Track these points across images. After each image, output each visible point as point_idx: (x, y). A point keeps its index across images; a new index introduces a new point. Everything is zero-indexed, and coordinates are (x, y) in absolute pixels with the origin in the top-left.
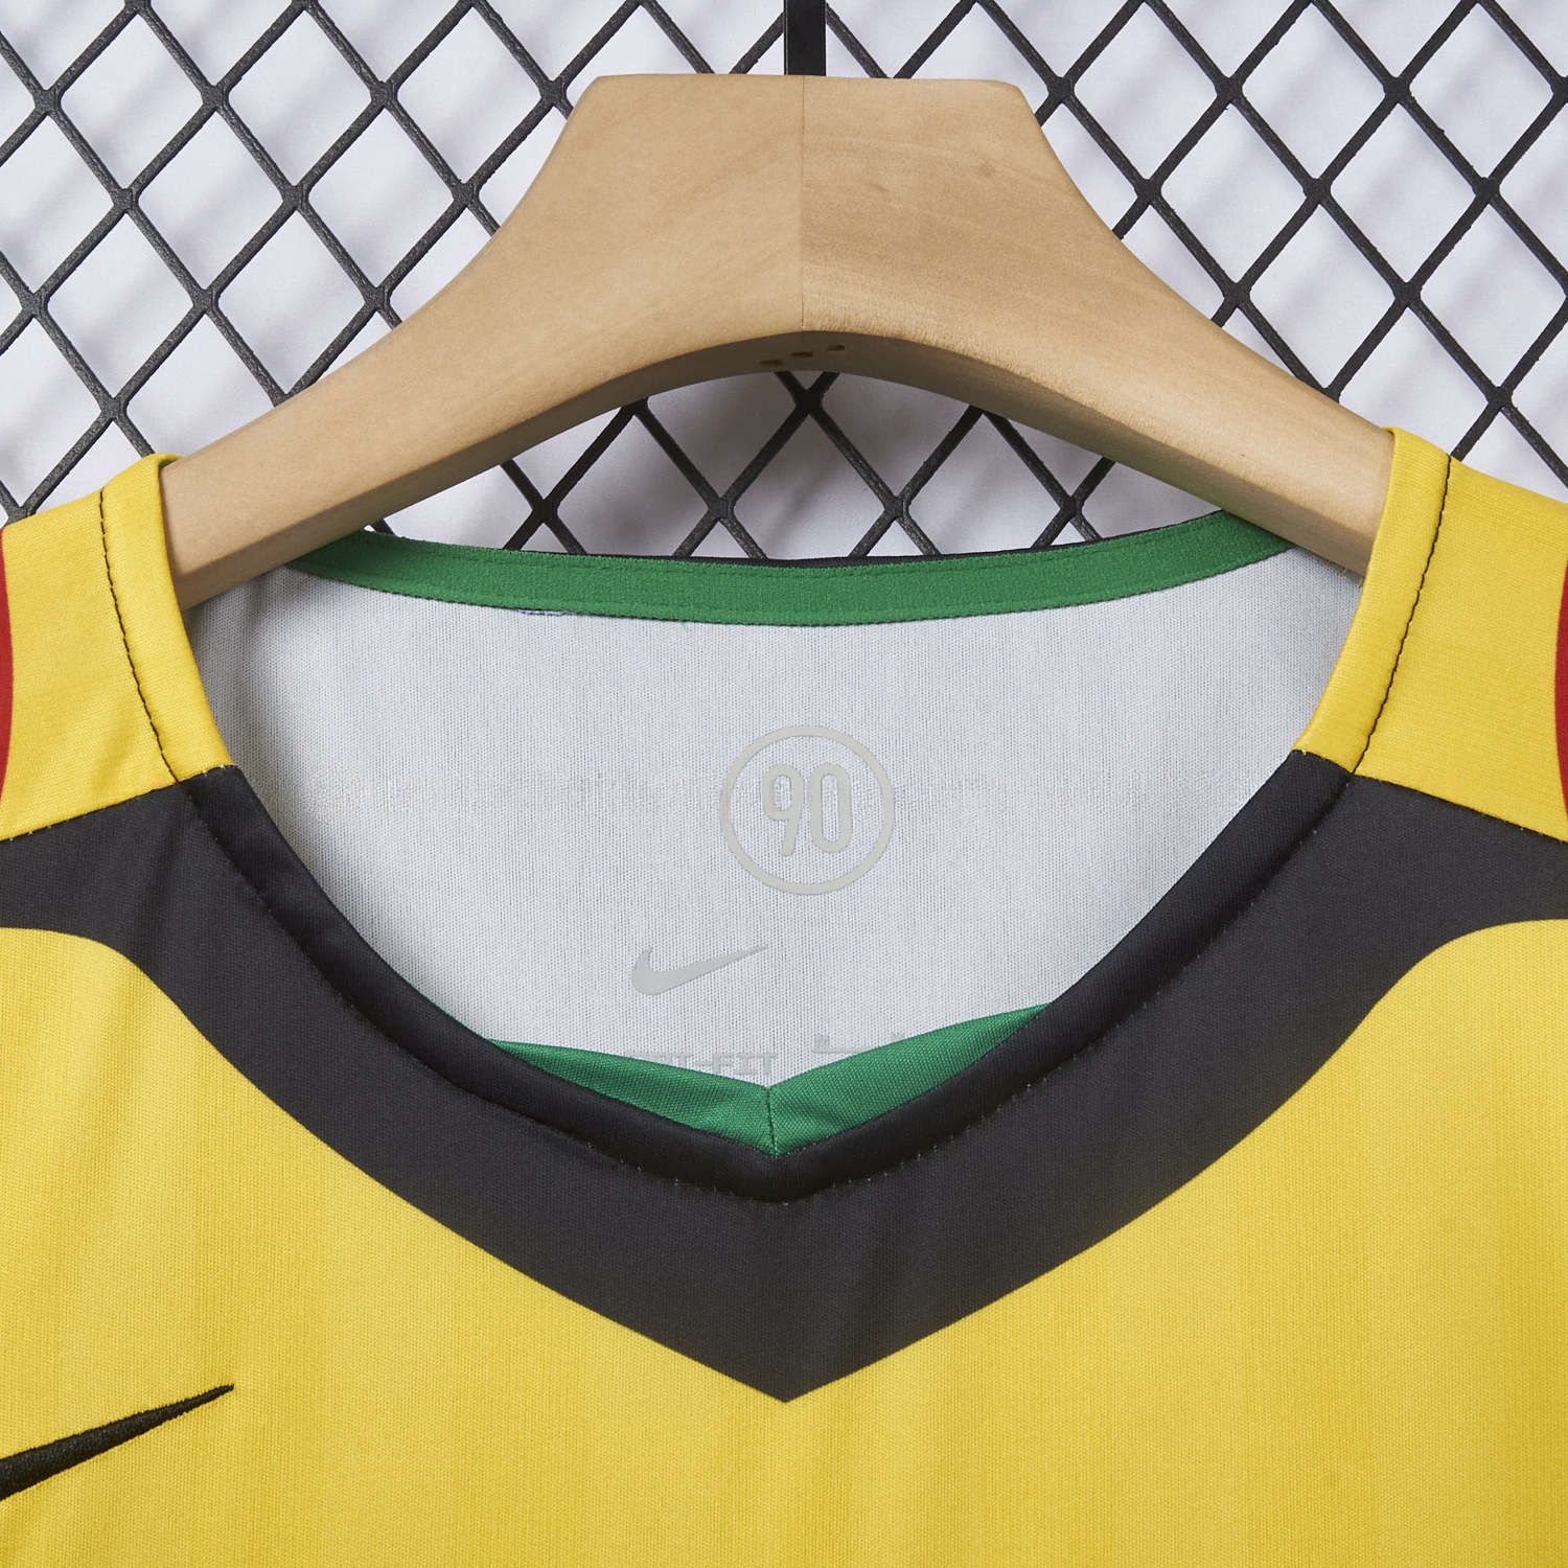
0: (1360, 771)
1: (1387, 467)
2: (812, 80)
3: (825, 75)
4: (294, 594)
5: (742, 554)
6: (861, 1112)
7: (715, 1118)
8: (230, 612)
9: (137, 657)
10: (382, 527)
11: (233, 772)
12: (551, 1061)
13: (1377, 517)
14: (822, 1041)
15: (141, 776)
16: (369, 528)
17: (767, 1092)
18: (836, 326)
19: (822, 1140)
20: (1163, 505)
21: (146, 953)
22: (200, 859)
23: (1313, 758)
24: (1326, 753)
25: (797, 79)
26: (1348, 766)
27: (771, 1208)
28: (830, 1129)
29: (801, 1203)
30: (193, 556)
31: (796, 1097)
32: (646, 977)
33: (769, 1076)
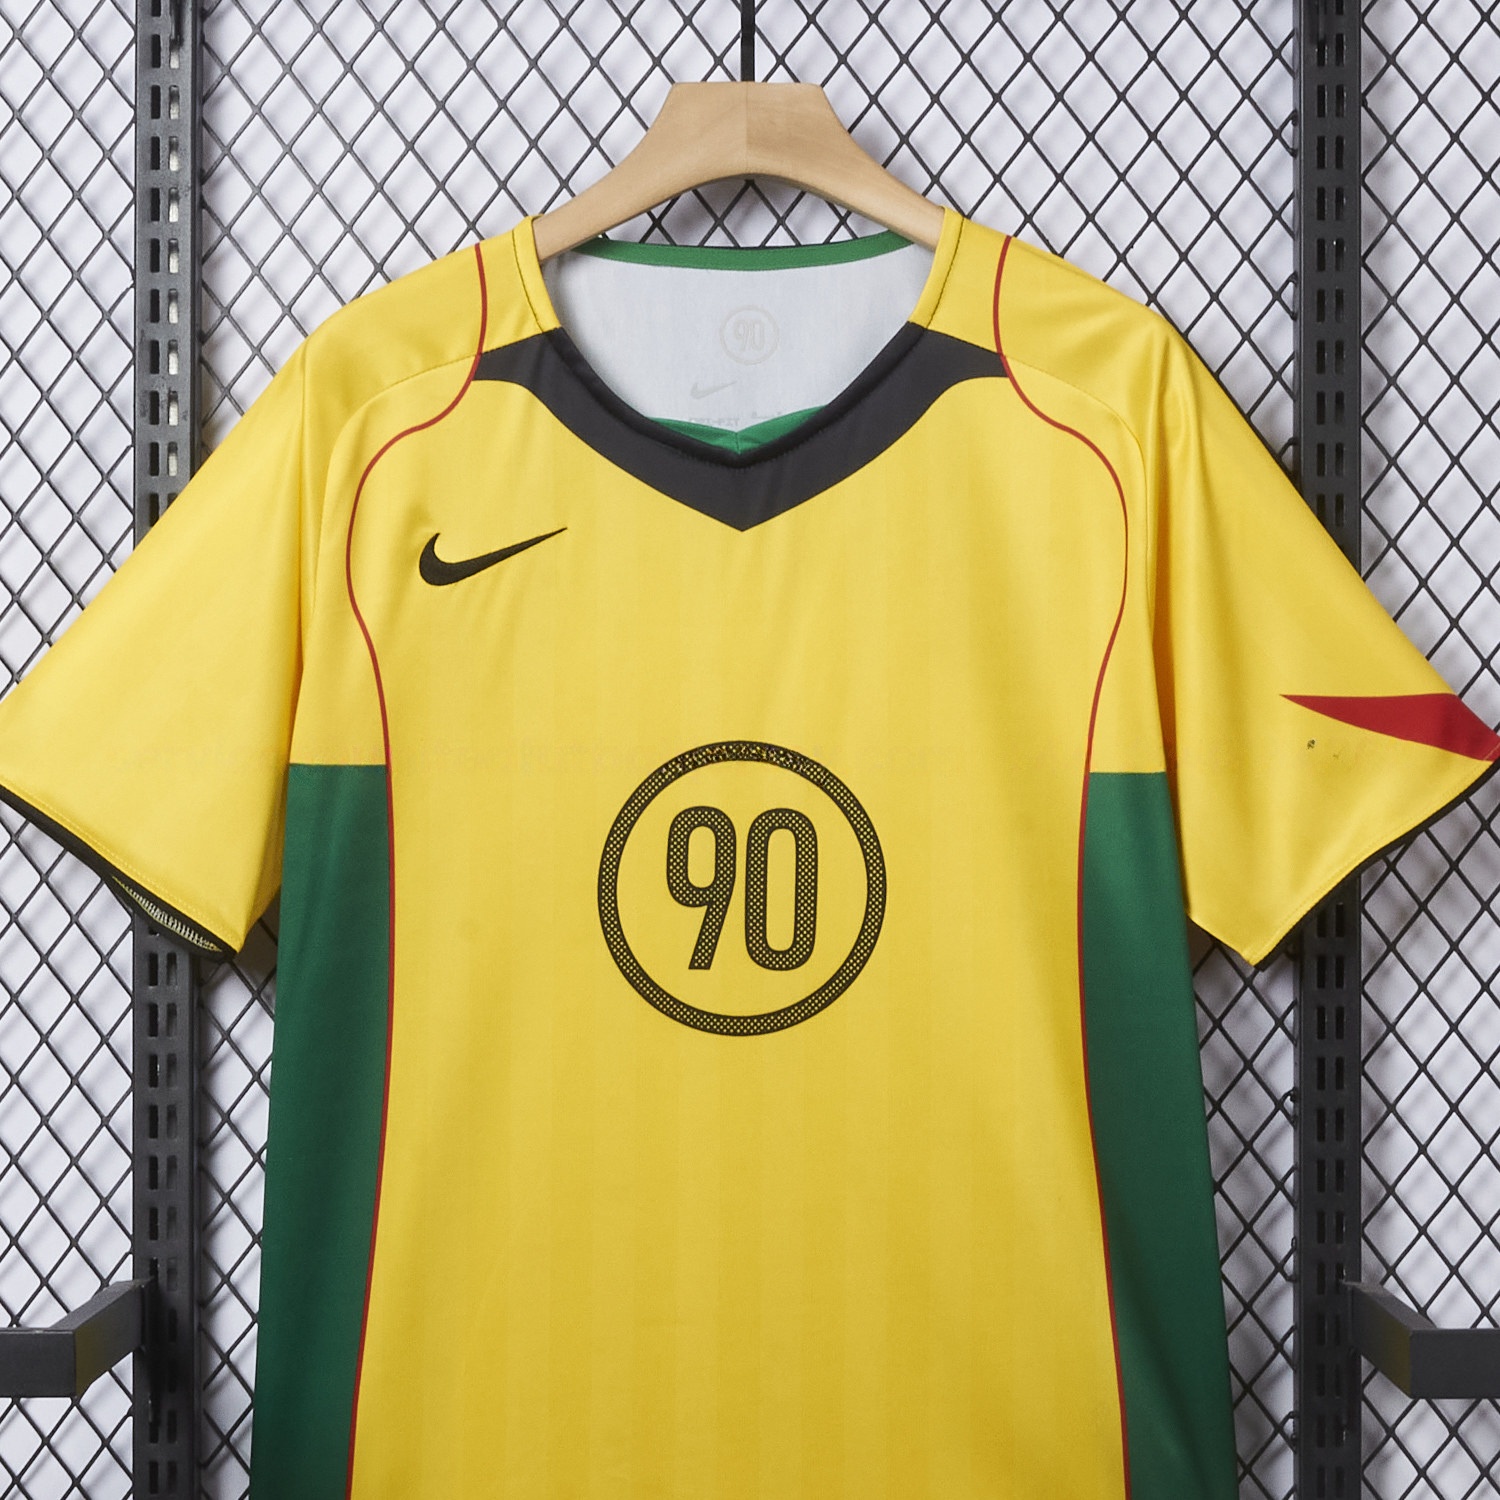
0: (930, 328)
1: (942, 223)
2: (750, 83)
3: (753, 80)
4: (574, 259)
5: (732, 245)
6: (767, 439)
7: (719, 442)
8: (552, 267)
9: (527, 290)
10: (604, 235)
11: (561, 328)
12: (668, 424)
13: (937, 242)
14: (754, 415)
15: (530, 330)
16: (600, 236)
17: (736, 434)
18: (759, 172)
19: (754, 449)
20: (875, 230)
21: (535, 388)
22: (551, 357)
23: (914, 324)
24: (918, 322)
25: (745, 83)
26: (925, 326)
27: (737, 471)
28: (756, 445)
29: (747, 469)
30: (544, 255)
31: (744, 436)
32: (696, 393)
33: (737, 428)
